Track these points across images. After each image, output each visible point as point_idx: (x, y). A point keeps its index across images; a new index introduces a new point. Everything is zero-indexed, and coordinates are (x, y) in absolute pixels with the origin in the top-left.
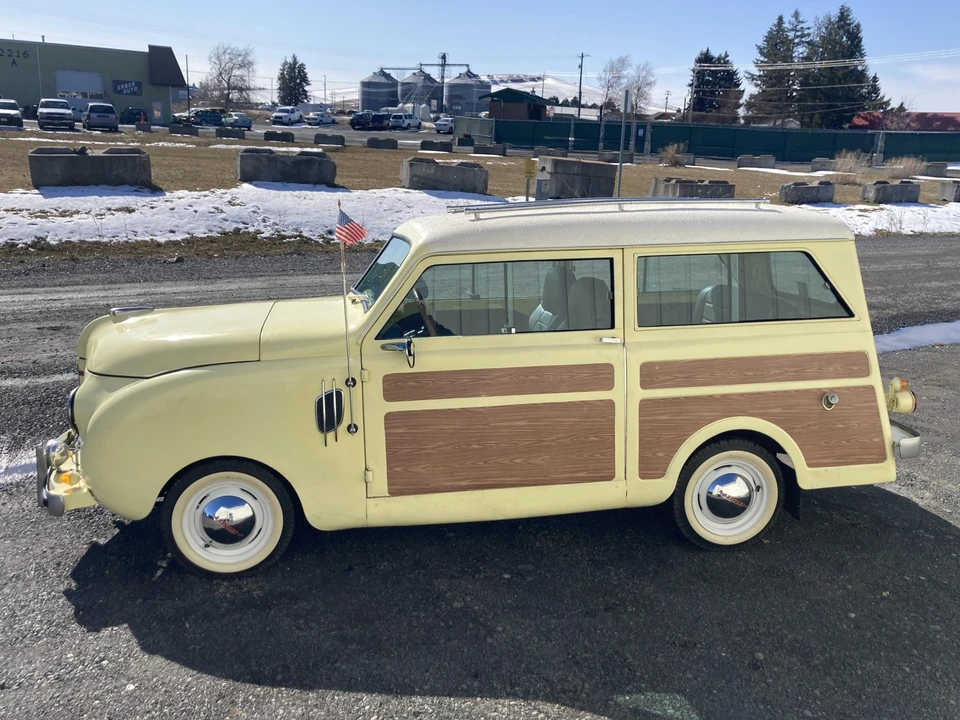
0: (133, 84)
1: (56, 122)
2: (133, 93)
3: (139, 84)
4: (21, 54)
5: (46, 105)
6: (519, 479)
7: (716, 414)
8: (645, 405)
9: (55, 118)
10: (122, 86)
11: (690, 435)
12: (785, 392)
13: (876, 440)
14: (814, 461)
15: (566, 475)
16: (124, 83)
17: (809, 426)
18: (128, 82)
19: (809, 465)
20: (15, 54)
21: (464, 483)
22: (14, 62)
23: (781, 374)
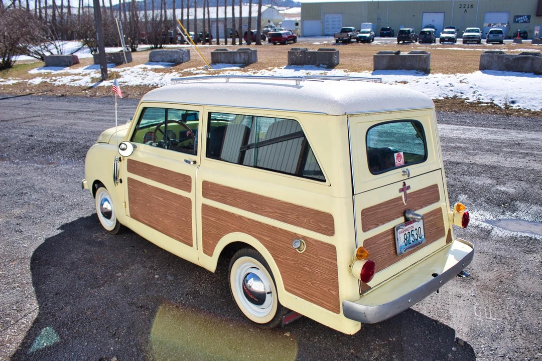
0: (526, 17)
1: (470, 40)
2: (525, 22)
3: (529, 17)
4: (470, 7)
5: (469, 31)
6: (161, 228)
7: (236, 227)
8: (205, 207)
9: (470, 38)
10: (519, 19)
11: (223, 236)
12: (273, 227)
13: (334, 293)
14: (289, 288)
15: (176, 235)
16: (521, 16)
17: (287, 259)
18: (522, 16)
19: (287, 289)
20: (467, 6)
21: (147, 222)
22: (466, 11)
23: (272, 213)
